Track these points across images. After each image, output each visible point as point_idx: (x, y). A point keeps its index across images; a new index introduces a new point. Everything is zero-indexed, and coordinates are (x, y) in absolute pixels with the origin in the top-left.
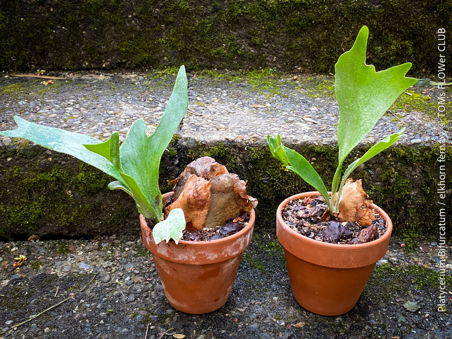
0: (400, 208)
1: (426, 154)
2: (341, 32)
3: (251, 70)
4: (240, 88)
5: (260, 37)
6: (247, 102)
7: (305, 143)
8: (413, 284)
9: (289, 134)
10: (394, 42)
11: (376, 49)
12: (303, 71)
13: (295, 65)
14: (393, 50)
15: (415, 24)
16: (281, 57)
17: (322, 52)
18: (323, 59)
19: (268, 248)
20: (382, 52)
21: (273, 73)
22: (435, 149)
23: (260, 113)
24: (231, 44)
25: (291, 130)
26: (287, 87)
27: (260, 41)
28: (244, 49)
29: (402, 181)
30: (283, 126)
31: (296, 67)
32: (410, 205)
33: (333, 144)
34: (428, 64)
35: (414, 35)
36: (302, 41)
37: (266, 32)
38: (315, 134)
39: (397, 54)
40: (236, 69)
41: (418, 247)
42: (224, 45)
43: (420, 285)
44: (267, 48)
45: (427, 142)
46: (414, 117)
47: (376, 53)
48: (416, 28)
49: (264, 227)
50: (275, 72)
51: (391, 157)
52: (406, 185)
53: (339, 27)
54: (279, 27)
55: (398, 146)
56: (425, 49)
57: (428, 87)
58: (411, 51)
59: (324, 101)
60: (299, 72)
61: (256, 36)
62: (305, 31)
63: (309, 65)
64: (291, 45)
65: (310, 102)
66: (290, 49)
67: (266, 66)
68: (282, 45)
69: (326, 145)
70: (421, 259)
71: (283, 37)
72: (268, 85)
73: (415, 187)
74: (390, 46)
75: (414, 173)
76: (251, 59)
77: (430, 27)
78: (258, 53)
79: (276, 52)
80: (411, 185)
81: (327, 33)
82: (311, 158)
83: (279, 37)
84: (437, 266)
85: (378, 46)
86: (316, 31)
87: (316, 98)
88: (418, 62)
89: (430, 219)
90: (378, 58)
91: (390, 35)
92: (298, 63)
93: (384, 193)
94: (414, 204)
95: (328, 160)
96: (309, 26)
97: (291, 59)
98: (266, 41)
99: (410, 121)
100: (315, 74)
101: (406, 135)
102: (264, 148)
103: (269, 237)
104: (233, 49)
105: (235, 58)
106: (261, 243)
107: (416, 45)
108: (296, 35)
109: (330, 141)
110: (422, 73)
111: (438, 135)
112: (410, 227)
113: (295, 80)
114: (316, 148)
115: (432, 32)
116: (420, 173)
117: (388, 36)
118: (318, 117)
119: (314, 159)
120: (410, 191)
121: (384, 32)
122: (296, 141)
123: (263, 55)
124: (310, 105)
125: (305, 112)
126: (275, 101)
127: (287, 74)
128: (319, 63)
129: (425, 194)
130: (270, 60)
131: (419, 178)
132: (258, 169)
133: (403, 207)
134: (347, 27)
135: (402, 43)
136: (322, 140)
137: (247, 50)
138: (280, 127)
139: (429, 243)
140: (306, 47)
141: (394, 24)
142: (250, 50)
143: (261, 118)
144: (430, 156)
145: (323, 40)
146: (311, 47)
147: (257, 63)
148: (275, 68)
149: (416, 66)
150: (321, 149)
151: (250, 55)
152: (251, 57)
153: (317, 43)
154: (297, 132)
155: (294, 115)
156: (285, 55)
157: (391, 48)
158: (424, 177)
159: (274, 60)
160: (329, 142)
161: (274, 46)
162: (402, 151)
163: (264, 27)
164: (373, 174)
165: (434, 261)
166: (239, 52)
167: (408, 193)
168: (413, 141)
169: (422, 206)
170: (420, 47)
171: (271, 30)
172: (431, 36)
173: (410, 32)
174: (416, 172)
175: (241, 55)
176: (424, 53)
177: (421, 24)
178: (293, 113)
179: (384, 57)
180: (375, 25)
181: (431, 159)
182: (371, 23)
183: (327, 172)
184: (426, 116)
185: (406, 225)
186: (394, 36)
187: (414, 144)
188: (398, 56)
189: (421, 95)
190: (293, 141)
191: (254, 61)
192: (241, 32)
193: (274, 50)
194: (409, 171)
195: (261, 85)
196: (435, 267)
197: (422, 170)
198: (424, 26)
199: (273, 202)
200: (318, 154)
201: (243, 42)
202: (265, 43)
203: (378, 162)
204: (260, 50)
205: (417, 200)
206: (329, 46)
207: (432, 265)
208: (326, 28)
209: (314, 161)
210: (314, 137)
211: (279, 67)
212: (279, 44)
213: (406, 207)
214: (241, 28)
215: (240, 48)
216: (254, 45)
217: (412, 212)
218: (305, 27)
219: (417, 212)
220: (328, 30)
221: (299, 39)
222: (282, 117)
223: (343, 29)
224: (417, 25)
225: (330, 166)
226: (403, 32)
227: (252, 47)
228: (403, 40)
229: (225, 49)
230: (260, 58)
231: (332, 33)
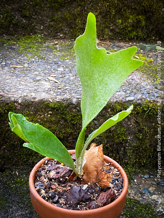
0: (121, 149)
1: (137, 109)
2: (91, 8)
3: (24, 35)
4: (10, 50)
5: (29, 11)
6: (10, 62)
7: (42, 100)
8: (122, 215)
9: (31, 92)
10: (131, 16)
11: (117, 21)
12: (64, 37)
13: (58, 33)
14: (131, 22)
15: (146, 3)
16: (47, 27)
17: (78, 23)
18: (78, 29)
19: (13, 184)
20: (122, 24)
21: (40, 39)
22: (144, 105)
23: (17, 72)
24: (6, 15)
25: (34, 88)
26: (47, 51)
27: (29, 14)
28: (17, 19)
29: (120, 130)
30: (29, 85)
31: (59, 34)
32: (127, 146)
33: (64, 101)
34: (156, 33)
35: (145, 11)
36: (62, 14)
37: (33, 7)
38: (52, 92)
39: (133, 26)
40: (12, 35)
41: (133, 180)
42: (2, 16)
43: (128, 216)
44: (35, 19)
45: (138, 100)
46: (135, 77)
47: (117, 24)
48: (147, 6)
49: (14, 165)
50: (42, 37)
51: (111, 111)
52: (122, 133)
53: (89, 4)
54: (44, 3)
55: (116, 102)
56: (154, 22)
57: (155, 51)
58: (143, 23)
59: (71, 62)
60: (61, 38)
61: (26, 10)
62: (64, 7)
63: (68, 33)
64: (54, 17)
65: (60, 63)
66: (53, 20)
67: (35, 33)
68: (47, 17)
69: (59, 102)
70: (134, 191)
71: (46, 11)
72: (33, 49)
73: (131, 134)
74: (128, 20)
75: (129, 123)
76: (23, 27)
77: (157, 5)
78: (29, 23)
79: (43, 23)
80: (128, 132)
81: (80, 9)
82: (48, 112)
83: (44, 11)
84: (145, 197)
85: (119, 19)
86: (72, 7)
87: (66, 60)
88: (149, 32)
89: (144, 157)
90: (119, 28)
91: (127, 11)
92: (60, 31)
93: (107, 138)
94: (131, 146)
95: (62, 114)
96: (66, 3)
97: (54, 28)
98: (34, 14)
99: (131, 80)
100: (73, 40)
101: (124, 93)
102: (8, 104)
103: (17, 174)
104: (9, 19)
105: (11, 26)
106: (10, 180)
107: (147, 19)
108: (57, 10)
109: (63, 98)
110: (153, 40)
111: (149, 93)
112: (128, 163)
113: (56, 44)
114: (51, 104)
115: (159, 10)
116: (134, 123)
117: (126, 12)
118: (61, 76)
119: (50, 112)
120: (126, 137)
121: (123, 9)
122: (35, 98)
123: (33, 24)
124: (59, 66)
125: (53, 72)
126: (33, 62)
127: (52, 39)
128: (75, 31)
129: (139, 139)
130: (38, 29)
131: (134, 127)
132: (5, 120)
133: (123, 149)
134: (95, 4)
135: (136, 17)
136: (56, 98)
137: (20, 20)
138: (26, 85)
139: (143, 176)
140: (65, 19)
141: (130, 3)
142: (22, 20)
143: (14, 77)
144: (141, 111)
145: (78, 14)
146: (69, 19)
147: (29, 31)
148: (43, 35)
149: (148, 35)
150: (55, 105)
151: (22, 24)
152: (23, 25)
153: (73, 16)
154: (38, 90)
155: (43, 75)
156: (50, 25)
157: (128, 21)
158: (137, 126)
159: (42, 28)
160: (61, 99)
161: (40, 18)
162: (118, 107)
163: (32, 3)
164: (97, 124)
165: (143, 192)
166: (14, 22)
167: (125, 138)
168: (128, 99)
169: (137, 147)
170: (151, 21)
171: (37, 5)
172: (159, 12)
173: (143, 9)
174: (130, 122)
175: (15, 24)
176: (153, 25)
177: (151, 3)
178: (43, 73)
179: (123, 28)
180: (116, 4)
181: (142, 113)
182: (113, 2)
183: (61, 123)
184: (145, 76)
185: (125, 162)
186: (131, 12)
187: (128, 101)
188: (134, 27)
189: (146, 57)
190: (33, 98)
191: (26, 29)
192: (14, 6)
193: (41, 21)
194: (125, 121)
195: (28, 48)
196: (143, 198)
197: (135, 121)
198: (153, 5)
199: (19, 146)
200: (53, 109)
201: (16, 14)
202: (34, 16)
203: (100, 115)
204: (30, 20)
205: (133, 143)
206: (82, 19)
207: (141, 196)
208: (79, 5)
209: (50, 114)
210: (50, 95)
211: (46, 34)
212: (44, 16)
213: (124, 148)
214: (14, 3)
215: (14, 18)
216: (25, 17)
217: (129, 152)
218: (63, 4)
219: (133, 152)
220: (81, 6)
221: (59, 13)
222: (31, 76)
223: (92, 6)
224: (147, 4)
225: (63, 118)
226: (137, 9)
227: (24, 18)
228: (137, 15)
229: (2, 20)
230: (30, 27)
231: (84, 9)
